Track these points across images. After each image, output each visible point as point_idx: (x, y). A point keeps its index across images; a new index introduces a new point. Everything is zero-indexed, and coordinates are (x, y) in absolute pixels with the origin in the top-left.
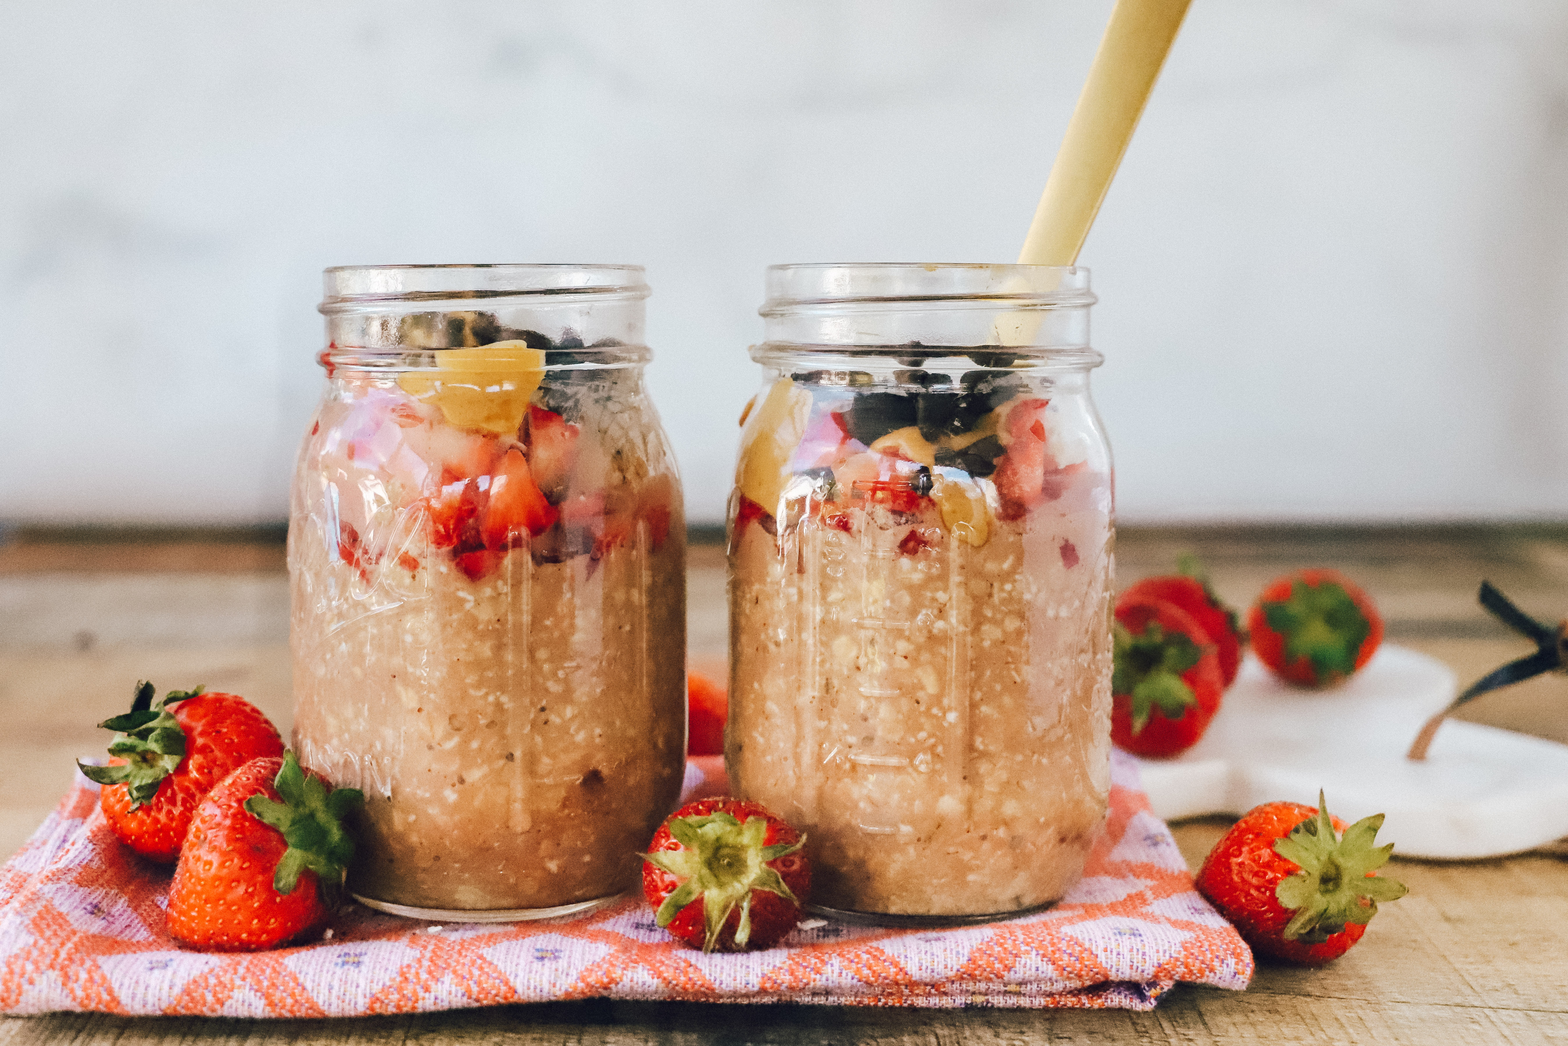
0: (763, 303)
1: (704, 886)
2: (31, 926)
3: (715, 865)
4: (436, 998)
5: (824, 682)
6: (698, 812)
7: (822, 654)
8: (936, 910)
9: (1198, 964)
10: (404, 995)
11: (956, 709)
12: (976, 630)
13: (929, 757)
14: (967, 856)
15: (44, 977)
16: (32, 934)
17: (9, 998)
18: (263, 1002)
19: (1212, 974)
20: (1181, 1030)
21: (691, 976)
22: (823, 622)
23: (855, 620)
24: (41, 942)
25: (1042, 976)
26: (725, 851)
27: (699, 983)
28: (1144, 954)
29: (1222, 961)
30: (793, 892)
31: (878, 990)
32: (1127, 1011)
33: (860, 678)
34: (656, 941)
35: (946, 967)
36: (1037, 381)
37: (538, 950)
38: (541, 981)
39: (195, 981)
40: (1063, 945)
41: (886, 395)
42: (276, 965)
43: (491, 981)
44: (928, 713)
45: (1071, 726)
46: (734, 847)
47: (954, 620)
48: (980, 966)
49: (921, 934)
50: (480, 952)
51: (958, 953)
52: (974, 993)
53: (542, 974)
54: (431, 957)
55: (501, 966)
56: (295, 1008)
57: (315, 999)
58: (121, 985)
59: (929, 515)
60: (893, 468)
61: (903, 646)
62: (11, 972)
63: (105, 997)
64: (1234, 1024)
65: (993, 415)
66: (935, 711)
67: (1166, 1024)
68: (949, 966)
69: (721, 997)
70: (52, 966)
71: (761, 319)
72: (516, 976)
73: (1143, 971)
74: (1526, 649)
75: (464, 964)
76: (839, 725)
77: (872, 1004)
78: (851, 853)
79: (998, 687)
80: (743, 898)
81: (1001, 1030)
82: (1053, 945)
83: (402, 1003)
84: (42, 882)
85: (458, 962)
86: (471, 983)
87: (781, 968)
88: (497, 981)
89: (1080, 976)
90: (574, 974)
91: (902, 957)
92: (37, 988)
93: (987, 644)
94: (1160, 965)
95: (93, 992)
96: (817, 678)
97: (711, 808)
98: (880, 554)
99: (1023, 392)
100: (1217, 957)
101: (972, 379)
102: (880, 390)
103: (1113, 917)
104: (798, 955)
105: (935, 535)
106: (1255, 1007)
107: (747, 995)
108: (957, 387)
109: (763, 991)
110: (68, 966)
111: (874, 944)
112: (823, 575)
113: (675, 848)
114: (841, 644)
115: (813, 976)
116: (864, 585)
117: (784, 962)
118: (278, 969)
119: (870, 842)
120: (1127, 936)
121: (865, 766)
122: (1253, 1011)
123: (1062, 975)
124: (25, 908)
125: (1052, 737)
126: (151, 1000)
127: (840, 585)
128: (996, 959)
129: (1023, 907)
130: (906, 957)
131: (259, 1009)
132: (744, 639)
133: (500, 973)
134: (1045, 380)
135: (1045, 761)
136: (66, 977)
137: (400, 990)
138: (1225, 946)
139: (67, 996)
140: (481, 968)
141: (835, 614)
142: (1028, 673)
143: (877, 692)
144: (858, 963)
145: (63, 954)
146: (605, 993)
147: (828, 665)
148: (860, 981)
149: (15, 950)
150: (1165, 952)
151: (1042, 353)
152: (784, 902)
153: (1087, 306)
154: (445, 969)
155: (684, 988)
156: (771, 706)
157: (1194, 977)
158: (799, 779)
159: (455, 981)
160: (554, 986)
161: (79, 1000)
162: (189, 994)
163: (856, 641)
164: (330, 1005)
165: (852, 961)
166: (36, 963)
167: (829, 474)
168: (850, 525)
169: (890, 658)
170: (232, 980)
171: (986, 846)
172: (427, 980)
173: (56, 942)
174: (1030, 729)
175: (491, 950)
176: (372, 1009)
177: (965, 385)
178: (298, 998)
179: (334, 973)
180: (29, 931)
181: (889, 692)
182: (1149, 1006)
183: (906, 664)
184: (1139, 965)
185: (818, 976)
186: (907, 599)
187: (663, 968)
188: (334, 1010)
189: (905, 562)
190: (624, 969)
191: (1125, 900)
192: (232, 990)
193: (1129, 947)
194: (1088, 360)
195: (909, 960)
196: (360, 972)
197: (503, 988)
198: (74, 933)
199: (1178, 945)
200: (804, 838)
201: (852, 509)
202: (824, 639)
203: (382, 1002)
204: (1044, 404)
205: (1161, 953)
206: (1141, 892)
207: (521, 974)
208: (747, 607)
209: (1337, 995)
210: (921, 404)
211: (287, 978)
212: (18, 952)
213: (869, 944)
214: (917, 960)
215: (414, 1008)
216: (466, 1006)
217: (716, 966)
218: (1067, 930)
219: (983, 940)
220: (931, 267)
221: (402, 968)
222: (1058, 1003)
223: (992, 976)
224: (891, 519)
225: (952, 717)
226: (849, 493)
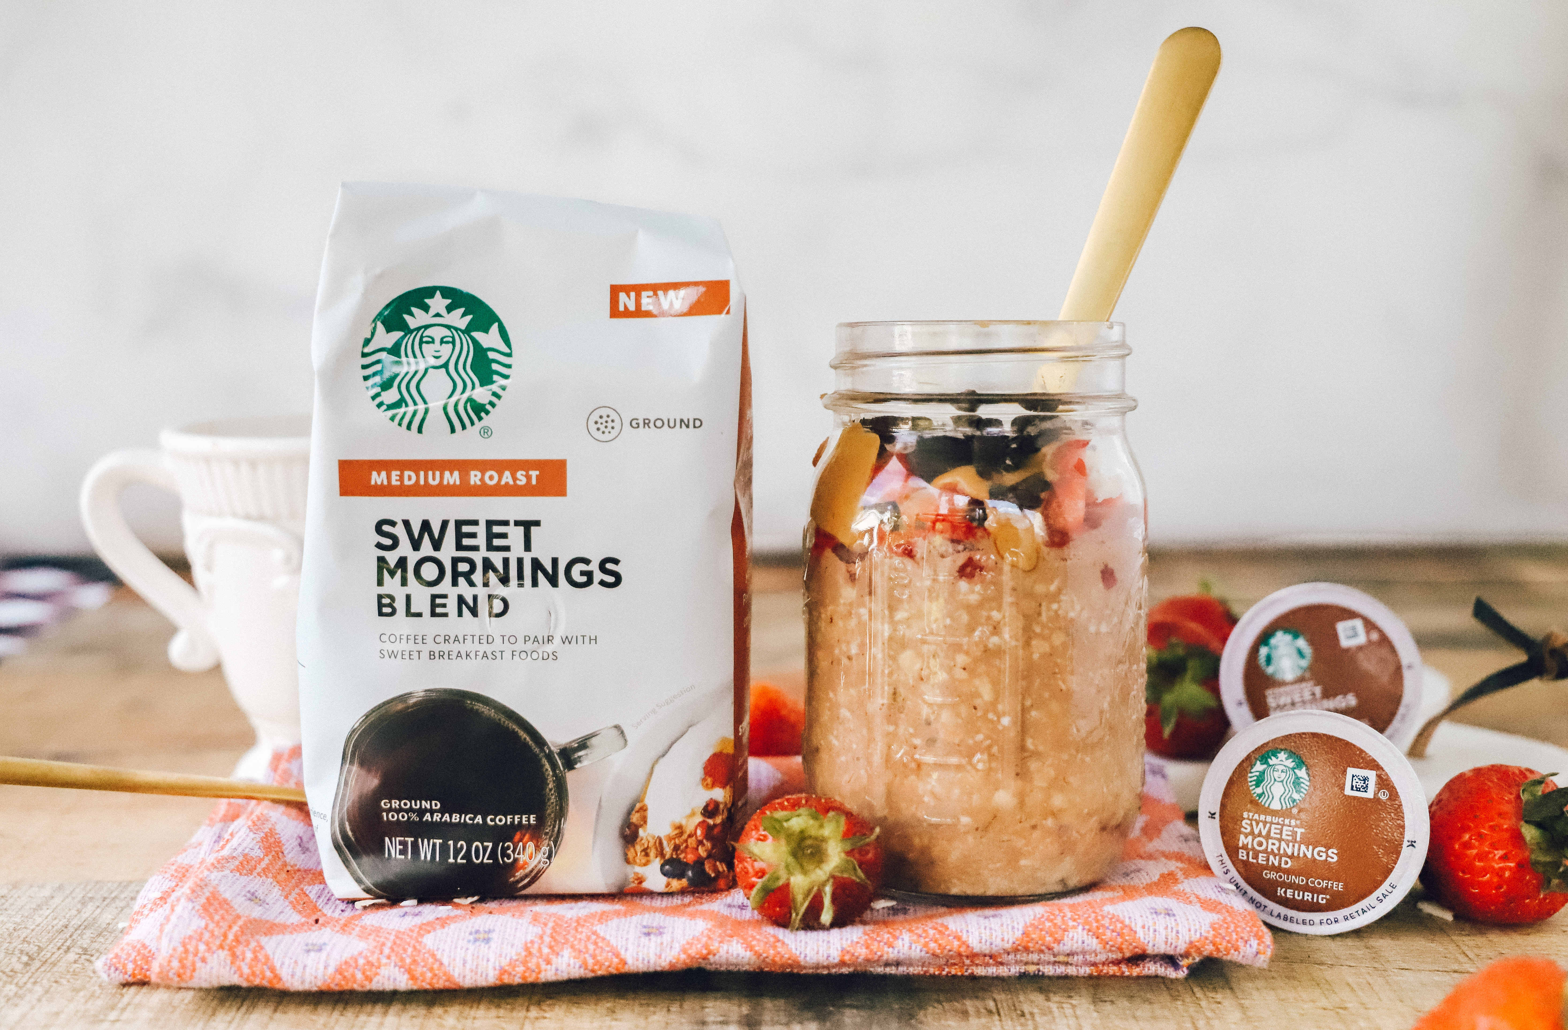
0: (833, 356)
1: (790, 873)
2: (201, 911)
3: (800, 854)
4: (557, 970)
5: (892, 691)
6: (783, 808)
7: (890, 666)
8: (992, 891)
9: (1224, 943)
10: (528, 968)
11: (1009, 715)
12: (1027, 644)
13: (985, 757)
14: (1020, 843)
15: (215, 956)
16: (203, 918)
17: (184, 974)
18: (406, 976)
19: (1237, 953)
20: (1211, 995)
21: (779, 950)
22: (890, 638)
23: (919, 636)
24: (211, 926)
25: (1086, 948)
26: (809, 842)
27: (786, 956)
28: (1178, 932)
29: (1246, 942)
30: (868, 879)
31: (943, 961)
32: (1163, 978)
33: (924, 687)
34: (747, 918)
35: (1003, 940)
36: (1080, 424)
37: (645, 927)
38: (648, 953)
39: (346, 962)
40: (1106, 922)
41: (945, 438)
42: (417, 944)
43: (604, 954)
44: (985, 716)
45: (1111, 728)
46: (816, 838)
47: (1007, 636)
48: (1032, 939)
49: (980, 912)
50: (594, 928)
51: (1013, 928)
52: (1026, 963)
53: (649, 947)
54: (552, 934)
55: (613, 942)
56: (434, 981)
57: (451, 972)
58: (283, 964)
59: (985, 543)
60: (951, 502)
61: (961, 659)
62: (186, 951)
63: (268, 974)
64: (1258, 989)
65: (1040, 454)
66: (991, 716)
67: (1196, 990)
68: (1006, 939)
69: (805, 968)
70: (221, 947)
71: (833, 371)
72: (626, 950)
73: (1176, 947)
74: (1517, 657)
75: (580, 939)
76: (905, 729)
77: (937, 973)
78: (917, 841)
79: (1047, 695)
80: (824, 884)
81: (1051, 995)
82: (1097, 921)
83: (527, 974)
84: (209, 870)
85: (575, 938)
86: (587, 956)
87: (858, 943)
88: (610, 954)
89: (1120, 949)
90: (677, 948)
91: (965, 932)
92: (208, 967)
93: (1036, 656)
94: (1191, 943)
95: (258, 970)
96: (886, 688)
97: (795, 805)
98: (941, 578)
99: (1066, 434)
100: (1242, 938)
101: (1021, 423)
102: (940, 434)
103: (1150, 898)
104: (873, 931)
105: (990, 561)
106: (1275, 975)
107: (827, 967)
108: (1007, 430)
109: (843, 963)
110: (235, 947)
111: (940, 921)
112: (891, 596)
113: (763, 839)
114: (907, 658)
115: (886, 949)
116: (926, 605)
117: (861, 938)
118: (418, 947)
119: (934, 832)
120: (1162, 916)
121: (929, 765)
122: (1273, 978)
123: (1104, 948)
124: (195, 894)
125: (1095, 738)
126: (308, 978)
127: (906, 606)
128: (1047, 933)
129: (1070, 888)
130: (968, 931)
131: (403, 983)
132: (820, 654)
133: (612, 946)
134: (1086, 423)
135: (1088, 759)
136: (234, 956)
137: (525, 963)
138: (1248, 929)
139: (235, 973)
140: (596, 943)
141: (902, 630)
142: (1074, 682)
143: (939, 700)
144: (925, 938)
145: (231, 936)
146: (703, 964)
147: (895, 676)
148: (927, 953)
149: (189, 933)
150: (1196, 931)
151: (1083, 400)
152: (860, 886)
153: (1123, 356)
154: (564, 943)
155: (773, 961)
156: (844, 713)
157: (1221, 954)
158: (870, 777)
159: (574, 954)
160: (660, 957)
161: (245, 976)
162: (341, 974)
163: (920, 655)
164: (464, 977)
165: (920, 936)
166: (207, 944)
167: (895, 507)
168: (914, 553)
169: (950, 670)
170: (379, 959)
171: (1036, 834)
172: (548, 954)
173: (224, 925)
174: (1075, 730)
175: (603, 926)
176: (501, 980)
177: (1015, 428)
178: (437, 972)
179: (467, 949)
180: (200, 916)
181: (949, 700)
182: (1182, 974)
183: (963, 675)
184: (1173, 942)
185: (891, 950)
186: (965, 618)
187: (754, 943)
188: (468, 982)
189: (963, 585)
190: (721, 942)
191: (1159, 880)
192: (379, 967)
193: (1165, 926)
194: (1125, 404)
195: (970, 934)
196: (489, 947)
197: (616, 960)
198: (238, 917)
199: (1208, 925)
200: (878, 830)
201: (916, 539)
202: (892, 653)
203: (510, 974)
204: (1085, 444)
205: (1193, 932)
206: (1173, 871)
207: (631, 948)
208: (823, 625)
209: (1348, 963)
210: (976, 445)
211: (426, 955)
212: (191, 933)
213: (934, 920)
214: (977, 934)
215: (538, 978)
216: (584, 976)
217: (801, 941)
218: (1109, 908)
219: (1035, 916)
220: (984, 324)
221: (526, 943)
222: (1102, 971)
223: (1043, 948)
224: (949, 547)
225: (1006, 721)
226: (913, 525)
